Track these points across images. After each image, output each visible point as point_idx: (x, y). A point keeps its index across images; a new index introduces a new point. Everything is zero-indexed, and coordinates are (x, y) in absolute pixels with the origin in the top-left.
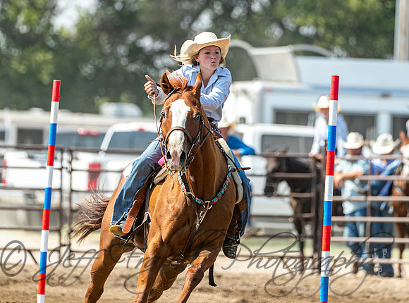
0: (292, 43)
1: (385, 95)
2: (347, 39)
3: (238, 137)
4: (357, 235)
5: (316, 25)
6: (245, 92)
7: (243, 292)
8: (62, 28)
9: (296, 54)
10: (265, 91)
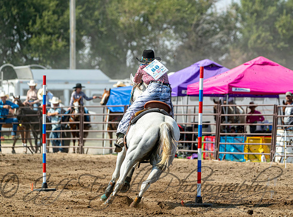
0: (30, 64)
1: (67, 82)
2: (52, 62)
3: (10, 101)
4: (58, 137)
5: (39, 56)
6: (12, 83)
7: (14, 161)
9: (31, 68)
10: (20, 83)
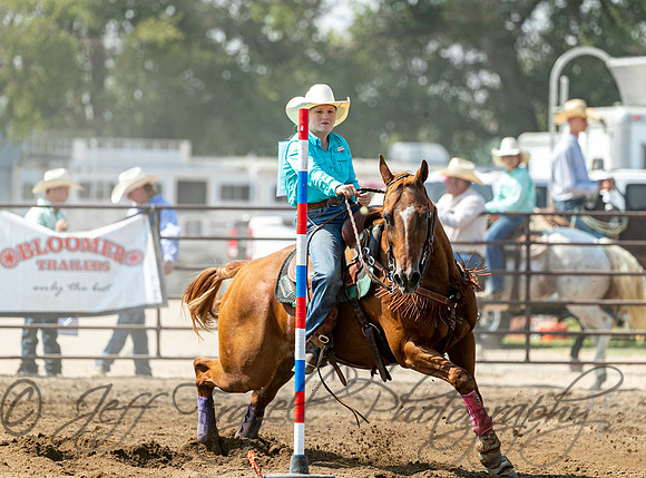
8: (330, 33)
10: (630, 120)
